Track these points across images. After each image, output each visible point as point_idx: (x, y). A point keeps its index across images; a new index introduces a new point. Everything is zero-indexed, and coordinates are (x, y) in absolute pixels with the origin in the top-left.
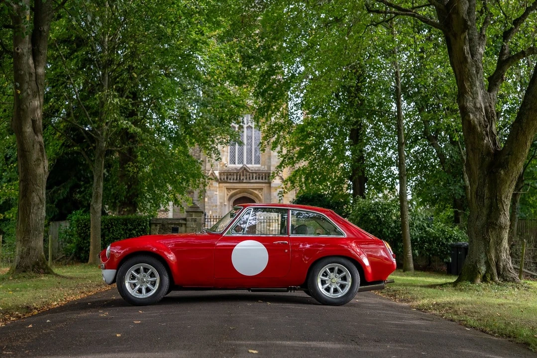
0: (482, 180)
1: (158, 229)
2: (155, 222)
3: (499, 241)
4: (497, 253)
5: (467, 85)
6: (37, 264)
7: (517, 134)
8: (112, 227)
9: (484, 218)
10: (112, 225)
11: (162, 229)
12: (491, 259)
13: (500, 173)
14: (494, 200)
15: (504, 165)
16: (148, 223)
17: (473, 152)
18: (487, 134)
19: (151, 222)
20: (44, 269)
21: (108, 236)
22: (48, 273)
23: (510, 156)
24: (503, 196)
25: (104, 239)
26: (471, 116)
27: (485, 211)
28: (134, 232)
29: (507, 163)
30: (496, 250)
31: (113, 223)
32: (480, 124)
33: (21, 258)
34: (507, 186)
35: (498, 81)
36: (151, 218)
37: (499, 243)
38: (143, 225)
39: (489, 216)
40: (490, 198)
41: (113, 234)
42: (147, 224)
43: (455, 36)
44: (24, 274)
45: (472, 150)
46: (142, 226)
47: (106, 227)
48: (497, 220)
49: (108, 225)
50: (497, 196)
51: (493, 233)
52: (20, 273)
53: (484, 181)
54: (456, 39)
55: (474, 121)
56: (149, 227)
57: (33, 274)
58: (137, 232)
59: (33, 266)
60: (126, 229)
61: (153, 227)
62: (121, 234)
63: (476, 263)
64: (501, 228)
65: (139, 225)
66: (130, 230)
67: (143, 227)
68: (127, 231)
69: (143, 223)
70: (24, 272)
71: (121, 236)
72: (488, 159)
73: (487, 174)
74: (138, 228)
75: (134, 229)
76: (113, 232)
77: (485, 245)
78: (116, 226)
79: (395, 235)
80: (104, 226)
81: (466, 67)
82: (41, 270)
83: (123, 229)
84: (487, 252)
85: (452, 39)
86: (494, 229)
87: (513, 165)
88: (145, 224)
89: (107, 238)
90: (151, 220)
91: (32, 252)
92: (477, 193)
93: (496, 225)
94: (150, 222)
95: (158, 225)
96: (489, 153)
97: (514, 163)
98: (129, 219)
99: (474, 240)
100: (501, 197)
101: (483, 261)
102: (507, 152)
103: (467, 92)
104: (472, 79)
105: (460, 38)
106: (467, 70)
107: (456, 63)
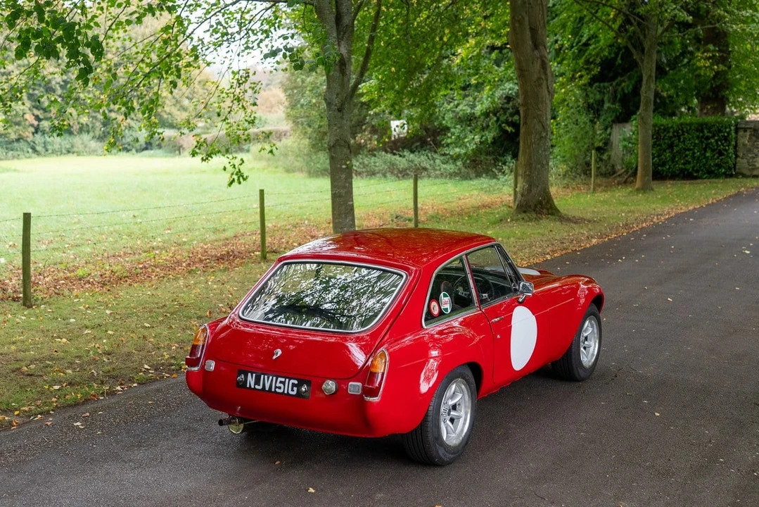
1: (748, 136)
2: (743, 126)
6: (540, 203)
8: (683, 134)
10: (683, 131)
11: (754, 135)
16: (732, 128)
19: (739, 126)
20: (548, 209)
21: (677, 146)
22: (552, 214)
25: (673, 150)
28: (713, 141)
31: (685, 129)
33: (522, 195)
36: (739, 120)
38: (726, 132)
41: (684, 144)
42: (731, 130)
44: (524, 215)
46: (724, 133)
47: (676, 134)
49: (678, 132)
52: (520, 213)
56: (733, 134)
57: (534, 215)
58: (717, 141)
59: (536, 206)
60: (702, 137)
61: (741, 133)
62: (695, 143)
65: (720, 131)
66: (708, 138)
67: (726, 134)
68: (703, 140)
69: (726, 128)
70: (525, 212)
71: (694, 146)
74: (718, 136)
75: (713, 137)
76: (684, 141)
78: (688, 134)
80: (673, 133)
82: (545, 211)
83: (698, 137)
88: (728, 130)
89: (676, 149)
90: (738, 123)
91: (534, 190)
94: (736, 125)
95: (748, 130)
98: (706, 124)
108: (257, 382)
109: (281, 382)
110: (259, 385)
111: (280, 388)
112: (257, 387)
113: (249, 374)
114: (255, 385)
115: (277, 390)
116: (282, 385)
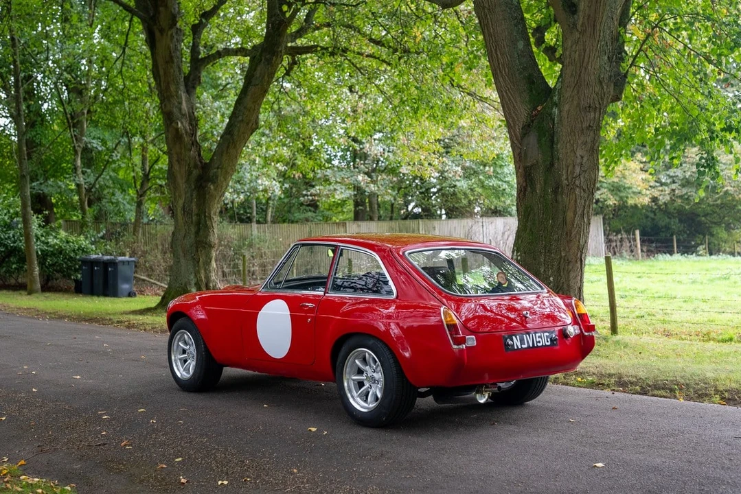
0: (188, 195)
3: (209, 261)
4: (206, 273)
5: (172, 88)
7: (228, 147)
9: (193, 236)
12: (202, 280)
13: (210, 188)
14: (203, 217)
15: (214, 180)
17: (179, 163)
18: (193, 144)
23: (219, 170)
24: (212, 213)
26: (180, 125)
27: (193, 229)
29: (217, 178)
30: (205, 270)
32: (186, 132)
34: (216, 201)
35: (195, 84)
37: (208, 263)
39: (197, 233)
40: (198, 215)
43: (162, 31)
45: (178, 161)
48: (206, 238)
50: (205, 212)
51: (203, 252)
53: (192, 196)
54: (162, 34)
55: (181, 130)
63: (185, 285)
64: (211, 246)
72: (196, 173)
73: (195, 188)
77: (194, 266)
81: (172, 67)
84: (197, 273)
85: (157, 34)
86: (204, 247)
87: (222, 179)
92: (184, 208)
93: (206, 243)
96: (196, 166)
97: (224, 177)
99: (182, 260)
100: (210, 214)
101: (193, 282)
102: (216, 166)
103: (172, 96)
104: (177, 82)
105: (167, 35)
106: (172, 71)
107: (160, 62)
108: (522, 342)
109: (539, 337)
110: (524, 344)
111: (539, 342)
112: (523, 346)
113: (514, 337)
114: (521, 345)
115: (539, 344)
116: (540, 339)
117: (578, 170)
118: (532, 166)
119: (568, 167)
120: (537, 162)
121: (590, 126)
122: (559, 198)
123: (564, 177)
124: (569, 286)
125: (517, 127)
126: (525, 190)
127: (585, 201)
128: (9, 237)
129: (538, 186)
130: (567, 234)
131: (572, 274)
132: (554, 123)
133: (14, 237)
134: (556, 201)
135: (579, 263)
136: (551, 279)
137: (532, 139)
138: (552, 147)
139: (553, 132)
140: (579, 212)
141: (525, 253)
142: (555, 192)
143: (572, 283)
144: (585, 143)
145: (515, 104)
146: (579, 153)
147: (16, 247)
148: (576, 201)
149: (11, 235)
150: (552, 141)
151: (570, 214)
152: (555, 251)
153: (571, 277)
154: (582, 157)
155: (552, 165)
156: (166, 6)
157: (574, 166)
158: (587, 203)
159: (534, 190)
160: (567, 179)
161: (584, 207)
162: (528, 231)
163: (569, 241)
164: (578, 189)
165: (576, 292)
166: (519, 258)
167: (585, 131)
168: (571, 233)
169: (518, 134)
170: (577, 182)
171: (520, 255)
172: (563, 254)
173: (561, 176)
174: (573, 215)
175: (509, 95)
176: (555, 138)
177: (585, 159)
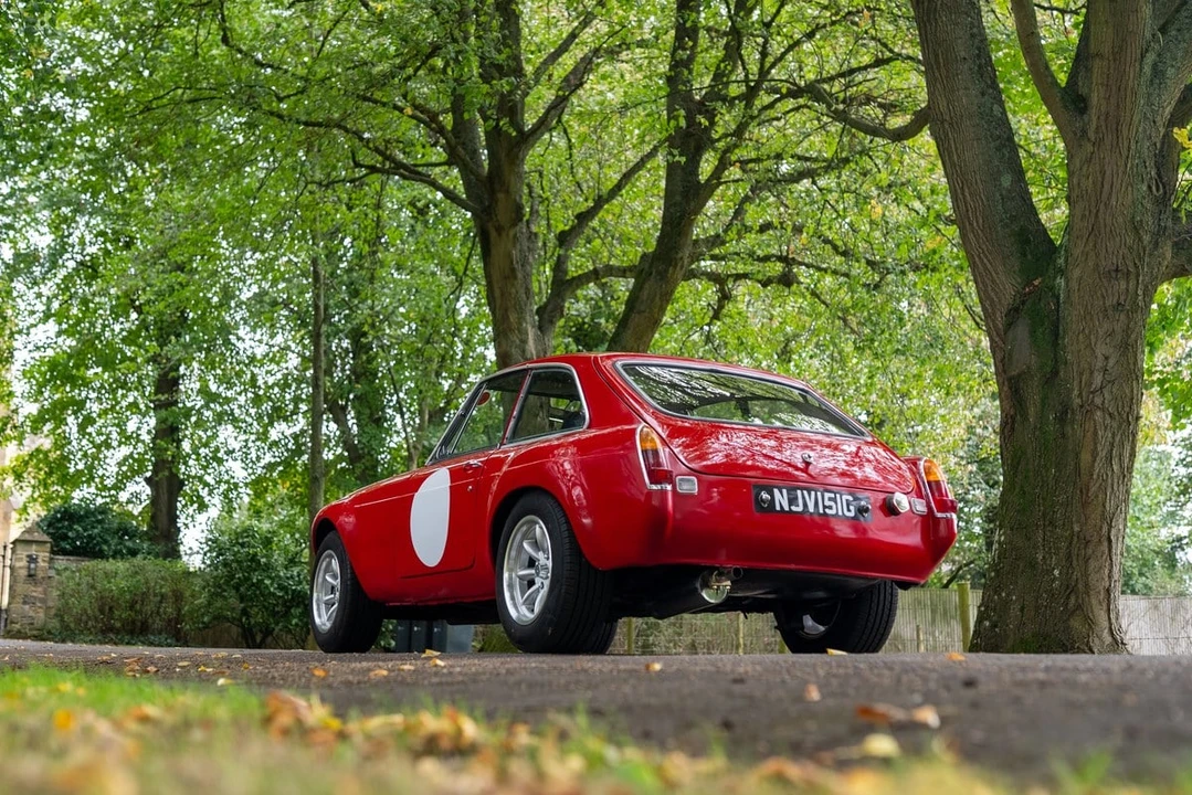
5: (513, 317)
18: (541, 406)
35: (554, 316)
43: (499, 230)
54: (500, 235)
79: (287, 593)
81: (513, 285)
85: (493, 234)
103: (511, 330)
104: (521, 308)
105: (508, 235)
106: (513, 291)
107: (496, 276)
108: (792, 501)
109: (830, 499)
110: (797, 506)
112: (794, 508)
114: (790, 506)
115: (829, 511)
116: (832, 503)
117: (1098, 379)
118: (1019, 375)
119: (1082, 374)
120: (1029, 368)
121: (1119, 304)
122: (1068, 430)
123: (1076, 392)
124: (1087, 585)
125: (998, 314)
126: (1013, 422)
127: (1113, 434)
128: (292, 577)
129: (1032, 411)
130: (1081, 491)
131: (1093, 564)
132: (1058, 302)
133: (299, 575)
134: (1064, 435)
135: (1106, 544)
136: (1056, 572)
137: (1021, 331)
138: (1055, 344)
139: (1058, 319)
140: (1103, 454)
141: (1012, 529)
142: (1062, 419)
143: (1093, 578)
144: (1111, 334)
145: (994, 275)
146: (1100, 350)
147: (300, 592)
148: (1095, 433)
149: (295, 573)
150: (1056, 335)
151: (1085, 457)
152: (1061, 522)
153: (1091, 568)
154: (1107, 358)
155: (1055, 373)
156: (507, 192)
157: (1092, 373)
158: (1117, 439)
159: (1025, 418)
160: (1080, 395)
161: (1112, 445)
162: (1017, 490)
163: (1085, 505)
164: (1099, 413)
165: (1102, 597)
166: (1002, 538)
167: (1110, 312)
168: (1088, 490)
169: (1000, 326)
170: (1098, 401)
171: (1004, 533)
172: (1076, 529)
173: (1070, 391)
174: (1090, 459)
175: (985, 260)
176: (1061, 328)
177: (1112, 362)
